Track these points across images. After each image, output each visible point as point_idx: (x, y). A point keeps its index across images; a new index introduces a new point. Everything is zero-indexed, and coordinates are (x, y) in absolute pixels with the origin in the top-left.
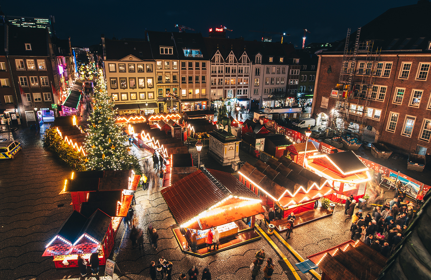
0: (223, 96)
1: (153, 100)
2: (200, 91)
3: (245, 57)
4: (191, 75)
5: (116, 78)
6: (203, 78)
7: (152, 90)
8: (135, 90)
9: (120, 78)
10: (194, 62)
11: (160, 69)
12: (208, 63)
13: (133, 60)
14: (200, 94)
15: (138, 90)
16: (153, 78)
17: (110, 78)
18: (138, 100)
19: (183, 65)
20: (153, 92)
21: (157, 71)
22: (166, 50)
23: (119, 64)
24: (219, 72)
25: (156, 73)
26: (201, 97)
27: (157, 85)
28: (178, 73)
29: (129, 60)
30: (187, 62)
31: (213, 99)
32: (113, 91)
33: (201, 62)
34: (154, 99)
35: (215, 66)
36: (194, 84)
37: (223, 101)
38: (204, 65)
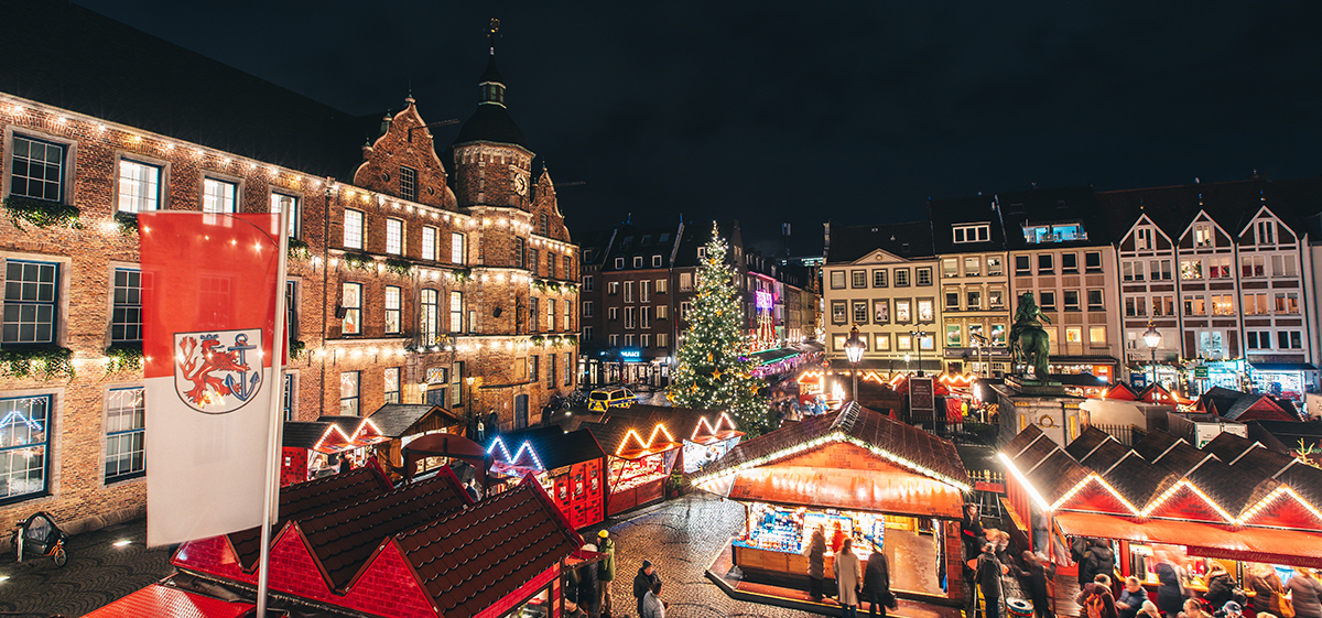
0: (1180, 352)
1: (933, 353)
2: (1085, 335)
3: (1269, 224)
4: (1047, 290)
5: (845, 301)
6: (1095, 297)
7: (930, 328)
8: (886, 328)
9: (853, 301)
10: (1057, 256)
11: (954, 276)
12: (1108, 254)
13: (883, 261)
14: (1086, 342)
15: (892, 328)
16: (932, 299)
17: (833, 302)
18: (894, 352)
19: (1022, 263)
20: (933, 334)
21: (944, 281)
22: (971, 234)
23: (852, 271)
24: (1155, 276)
25: (942, 287)
26: (1088, 352)
27: (944, 315)
28: (1006, 285)
29: (875, 261)
30: (1033, 257)
31: (1140, 359)
32: (837, 329)
33: (1080, 254)
34: (935, 350)
35: (1137, 259)
36: (1061, 314)
37: (1180, 368)
38: (1092, 260)
